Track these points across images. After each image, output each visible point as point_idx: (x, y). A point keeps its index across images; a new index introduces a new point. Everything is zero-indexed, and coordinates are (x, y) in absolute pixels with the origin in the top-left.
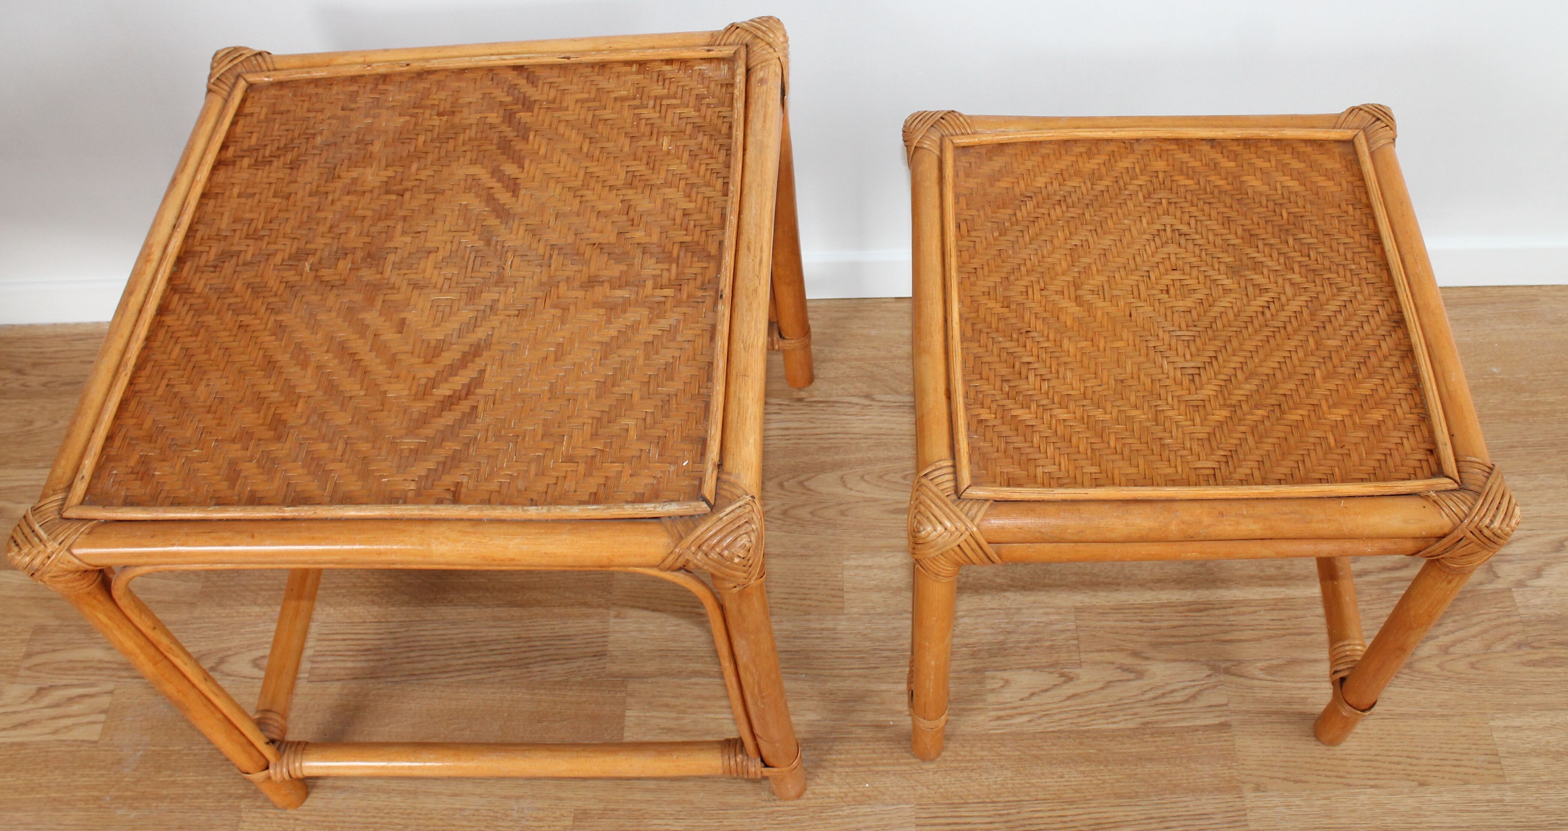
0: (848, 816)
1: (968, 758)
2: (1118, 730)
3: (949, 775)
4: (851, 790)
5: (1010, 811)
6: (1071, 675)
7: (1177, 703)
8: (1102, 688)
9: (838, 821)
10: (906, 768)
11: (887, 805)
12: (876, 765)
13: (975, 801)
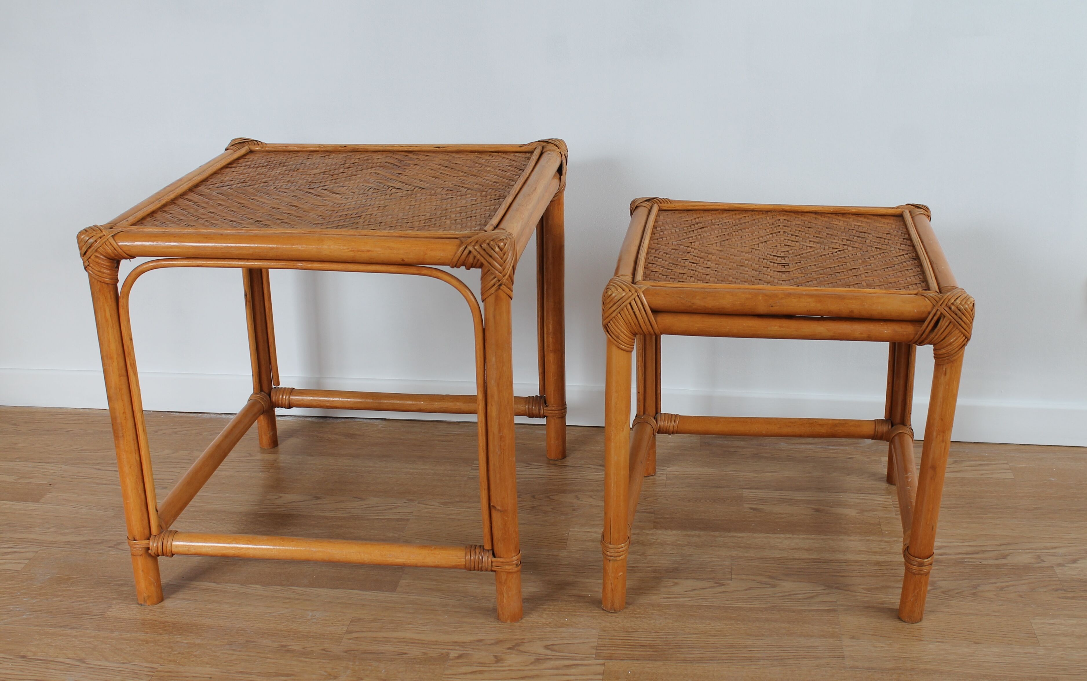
0: (550, 632)
1: (642, 613)
2: (754, 608)
3: (627, 619)
4: (555, 621)
5: (668, 637)
6: (724, 583)
7: (800, 599)
8: (746, 590)
9: (542, 633)
10: (596, 614)
11: (580, 629)
12: (575, 612)
13: (644, 631)
